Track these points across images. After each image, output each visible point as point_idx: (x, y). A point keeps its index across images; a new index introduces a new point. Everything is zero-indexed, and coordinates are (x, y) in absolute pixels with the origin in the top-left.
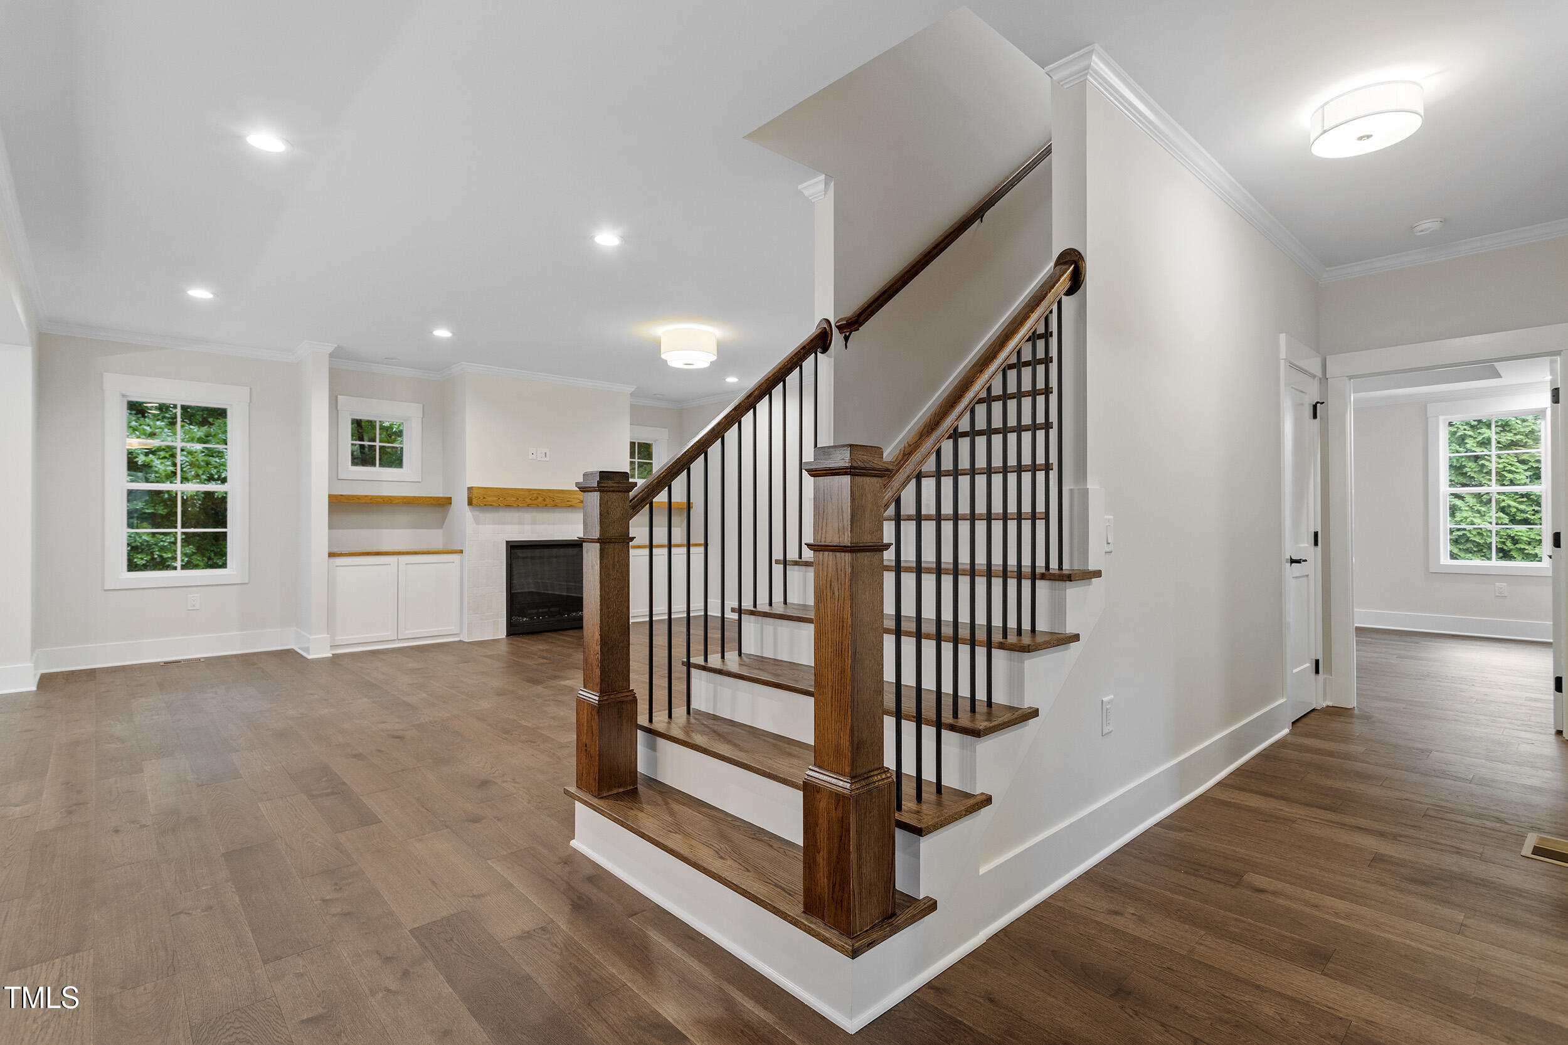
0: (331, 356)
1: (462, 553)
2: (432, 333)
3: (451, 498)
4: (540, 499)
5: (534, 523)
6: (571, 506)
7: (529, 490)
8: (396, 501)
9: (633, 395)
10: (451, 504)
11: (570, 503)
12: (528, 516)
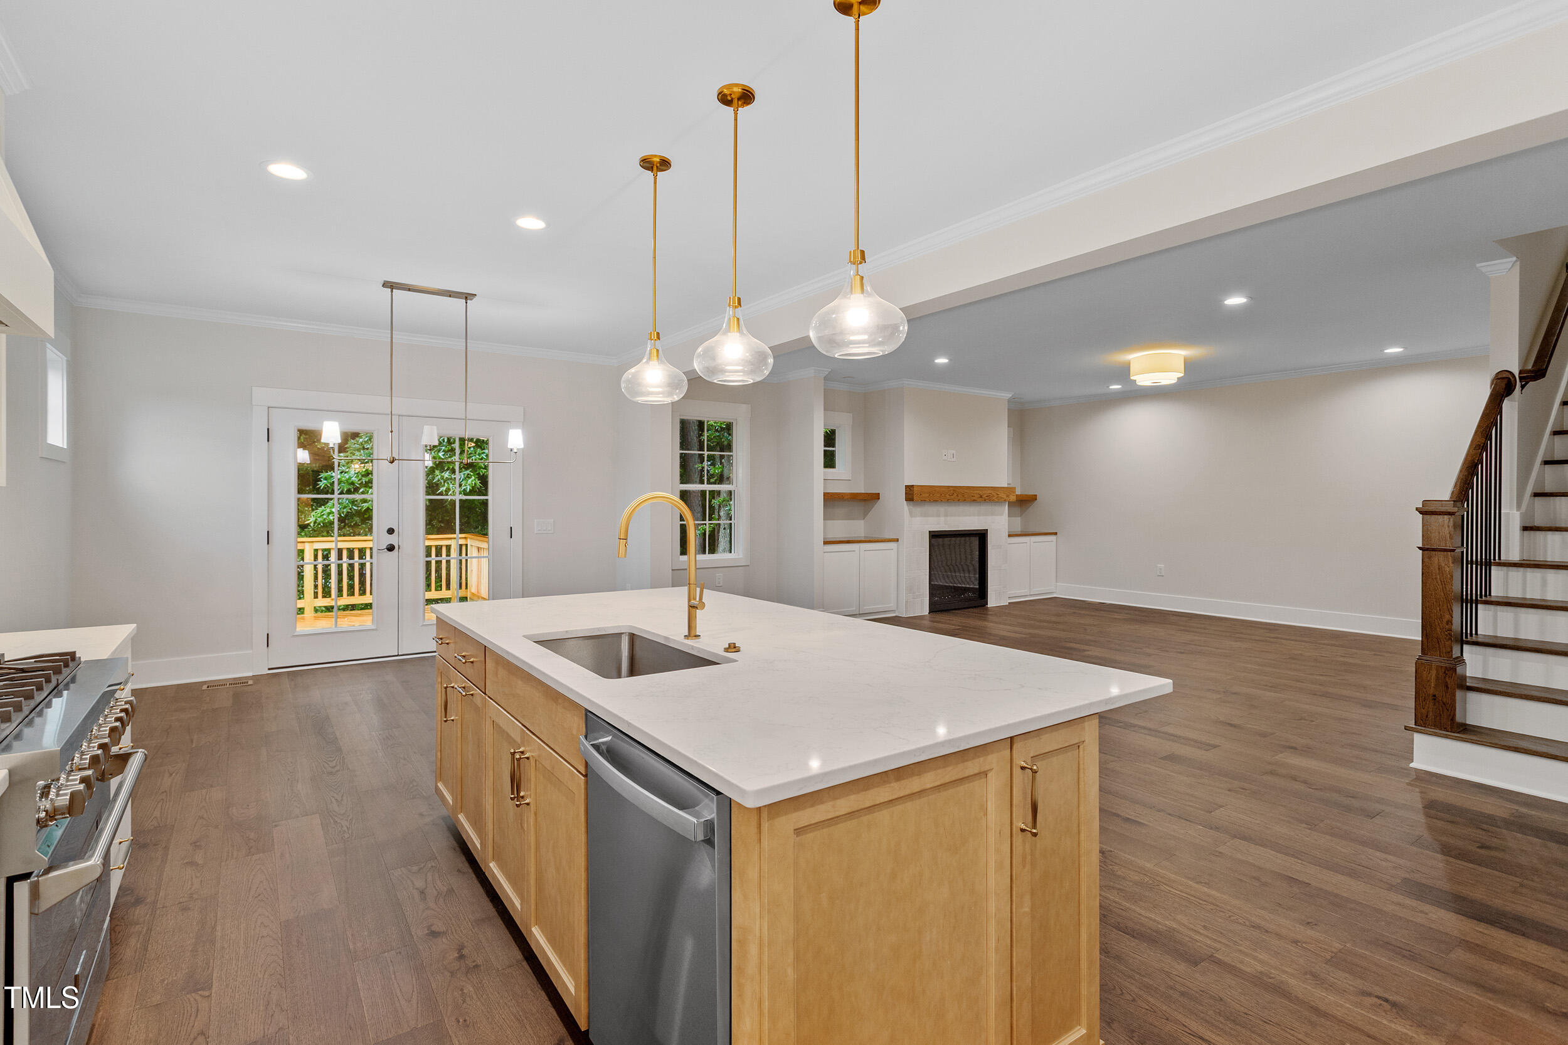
0: (826, 379)
1: (898, 541)
2: (934, 361)
3: (879, 494)
4: (955, 494)
5: (946, 515)
6: (974, 500)
7: (948, 487)
8: (846, 497)
9: (1009, 401)
10: (879, 499)
11: (974, 498)
12: (942, 509)
